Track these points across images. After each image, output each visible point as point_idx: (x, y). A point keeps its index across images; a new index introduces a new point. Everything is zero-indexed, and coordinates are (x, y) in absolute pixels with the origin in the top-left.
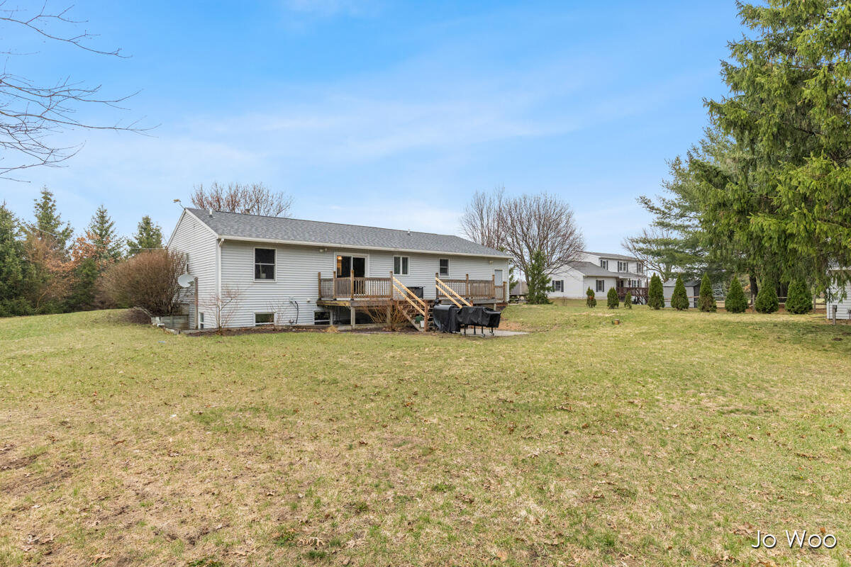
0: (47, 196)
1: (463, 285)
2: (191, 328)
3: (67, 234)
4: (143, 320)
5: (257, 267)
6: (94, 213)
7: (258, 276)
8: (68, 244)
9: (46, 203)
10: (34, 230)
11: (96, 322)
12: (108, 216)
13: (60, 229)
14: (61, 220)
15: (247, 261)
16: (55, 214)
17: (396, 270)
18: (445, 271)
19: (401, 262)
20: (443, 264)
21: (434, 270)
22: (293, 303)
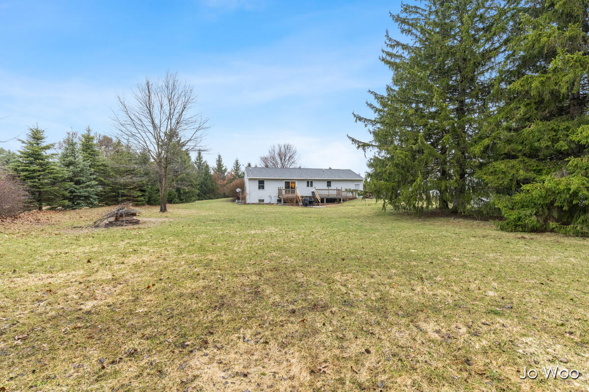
0: (220, 157)
1: (336, 191)
2: (248, 202)
3: (225, 170)
4: (233, 201)
5: (259, 186)
6: (234, 161)
7: (259, 188)
8: (226, 174)
9: (219, 160)
10: (216, 169)
11: (223, 201)
12: (239, 162)
13: (224, 169)
14: (224, 165)
15: (256, 184)
16: (222, 163)
17: (308, 186)
18: (330, 186)
19: (310, 183)
20: (329, 183)
21: (324, 186)
22: (270, 197)
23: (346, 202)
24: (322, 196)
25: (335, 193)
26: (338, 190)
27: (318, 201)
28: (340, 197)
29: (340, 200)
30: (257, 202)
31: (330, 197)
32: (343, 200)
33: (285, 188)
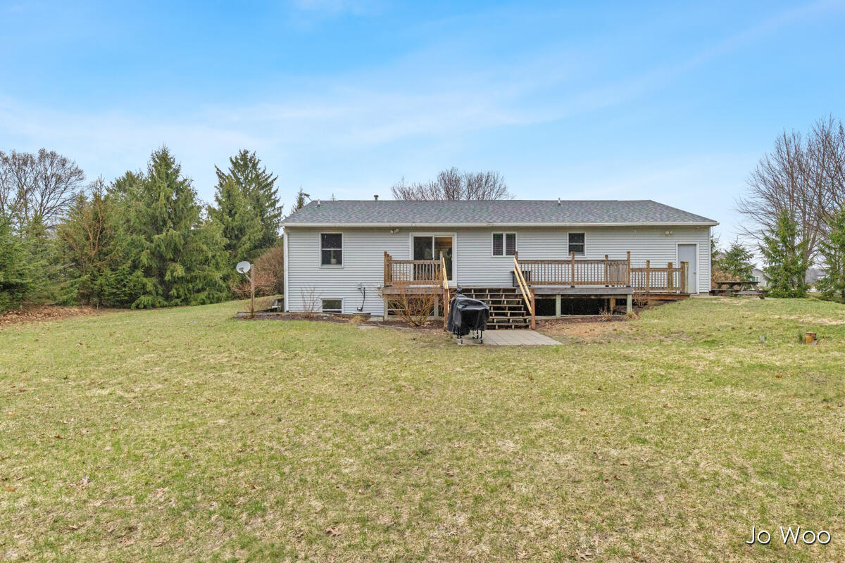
5: (324, 253)
7: (325, 261)
15: (315, 246)
17: (497, 251)
18: (580, 249)
19: (504, 241)
20: (576, 241)
21: (558, 248)
22: (362, 290)
23: (646, 312)
24: (546, 289)
25: (599, 273)
26: (617, 262)
27: (526, 308)
28: (620, 290)
29: (622, 302)
30: (319, 309)
31: (580, 290)
32: (634, 304)
33: (415, 259)
